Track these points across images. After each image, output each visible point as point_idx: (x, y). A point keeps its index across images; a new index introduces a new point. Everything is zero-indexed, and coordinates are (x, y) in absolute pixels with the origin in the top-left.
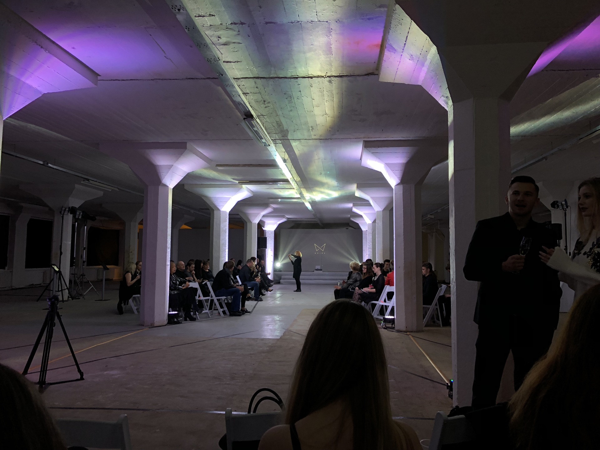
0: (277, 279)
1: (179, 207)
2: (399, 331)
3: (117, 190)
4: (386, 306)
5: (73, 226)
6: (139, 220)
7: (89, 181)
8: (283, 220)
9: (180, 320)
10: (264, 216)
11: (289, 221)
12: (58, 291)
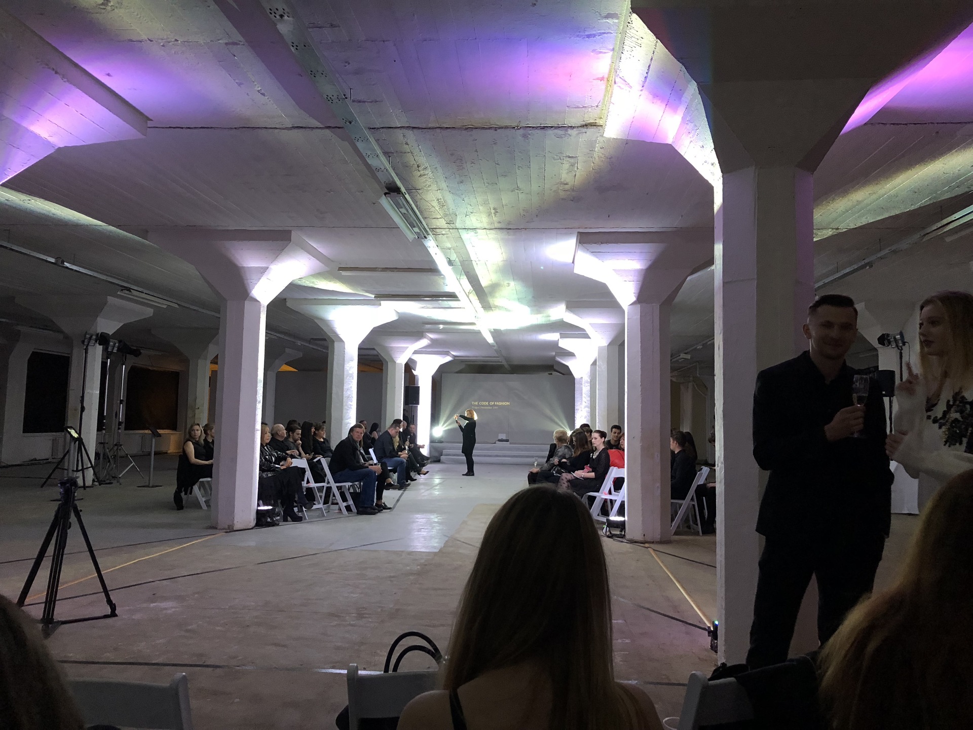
0: (436, 454)
1: (278, 335)
2: (632, 542)
3: (176, 306)
4: (611, 500)
5: (104, 364)
6: (211, 357)
7: (131, 291)
8: (448, 359)
9: (277, 520)
10: (415, 352)
11: (456, 361)
12: (77, 471)
